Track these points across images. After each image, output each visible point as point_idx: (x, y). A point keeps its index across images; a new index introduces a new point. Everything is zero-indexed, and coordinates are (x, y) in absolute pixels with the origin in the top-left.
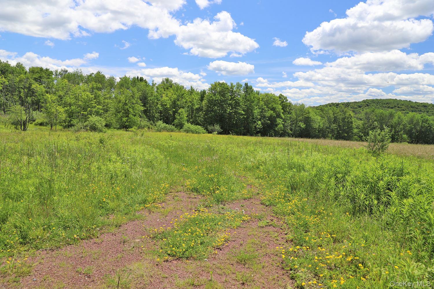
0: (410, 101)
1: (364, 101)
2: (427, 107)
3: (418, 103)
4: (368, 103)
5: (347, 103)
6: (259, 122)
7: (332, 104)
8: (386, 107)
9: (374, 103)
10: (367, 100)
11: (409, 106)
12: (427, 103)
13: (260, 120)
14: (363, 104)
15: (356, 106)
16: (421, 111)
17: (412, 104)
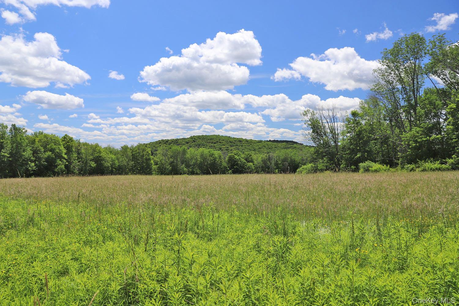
0: (229, 137)
1: (191, 138)
2: (242, 142)
3: (235, 138)
4: (195, 139)
5: (175, 139)
6: (33, 164)
7: (162, 140)
8: (210, 142)
9: (200, 139)
10: (194, 136)
11: (229, 141)
12: (242, 138)
13: (35, 161)
14: (190, 140)
15: (184, 143)
16: (237, 145)
17: (230, 140)
